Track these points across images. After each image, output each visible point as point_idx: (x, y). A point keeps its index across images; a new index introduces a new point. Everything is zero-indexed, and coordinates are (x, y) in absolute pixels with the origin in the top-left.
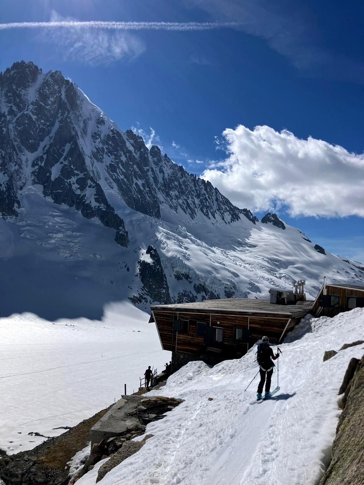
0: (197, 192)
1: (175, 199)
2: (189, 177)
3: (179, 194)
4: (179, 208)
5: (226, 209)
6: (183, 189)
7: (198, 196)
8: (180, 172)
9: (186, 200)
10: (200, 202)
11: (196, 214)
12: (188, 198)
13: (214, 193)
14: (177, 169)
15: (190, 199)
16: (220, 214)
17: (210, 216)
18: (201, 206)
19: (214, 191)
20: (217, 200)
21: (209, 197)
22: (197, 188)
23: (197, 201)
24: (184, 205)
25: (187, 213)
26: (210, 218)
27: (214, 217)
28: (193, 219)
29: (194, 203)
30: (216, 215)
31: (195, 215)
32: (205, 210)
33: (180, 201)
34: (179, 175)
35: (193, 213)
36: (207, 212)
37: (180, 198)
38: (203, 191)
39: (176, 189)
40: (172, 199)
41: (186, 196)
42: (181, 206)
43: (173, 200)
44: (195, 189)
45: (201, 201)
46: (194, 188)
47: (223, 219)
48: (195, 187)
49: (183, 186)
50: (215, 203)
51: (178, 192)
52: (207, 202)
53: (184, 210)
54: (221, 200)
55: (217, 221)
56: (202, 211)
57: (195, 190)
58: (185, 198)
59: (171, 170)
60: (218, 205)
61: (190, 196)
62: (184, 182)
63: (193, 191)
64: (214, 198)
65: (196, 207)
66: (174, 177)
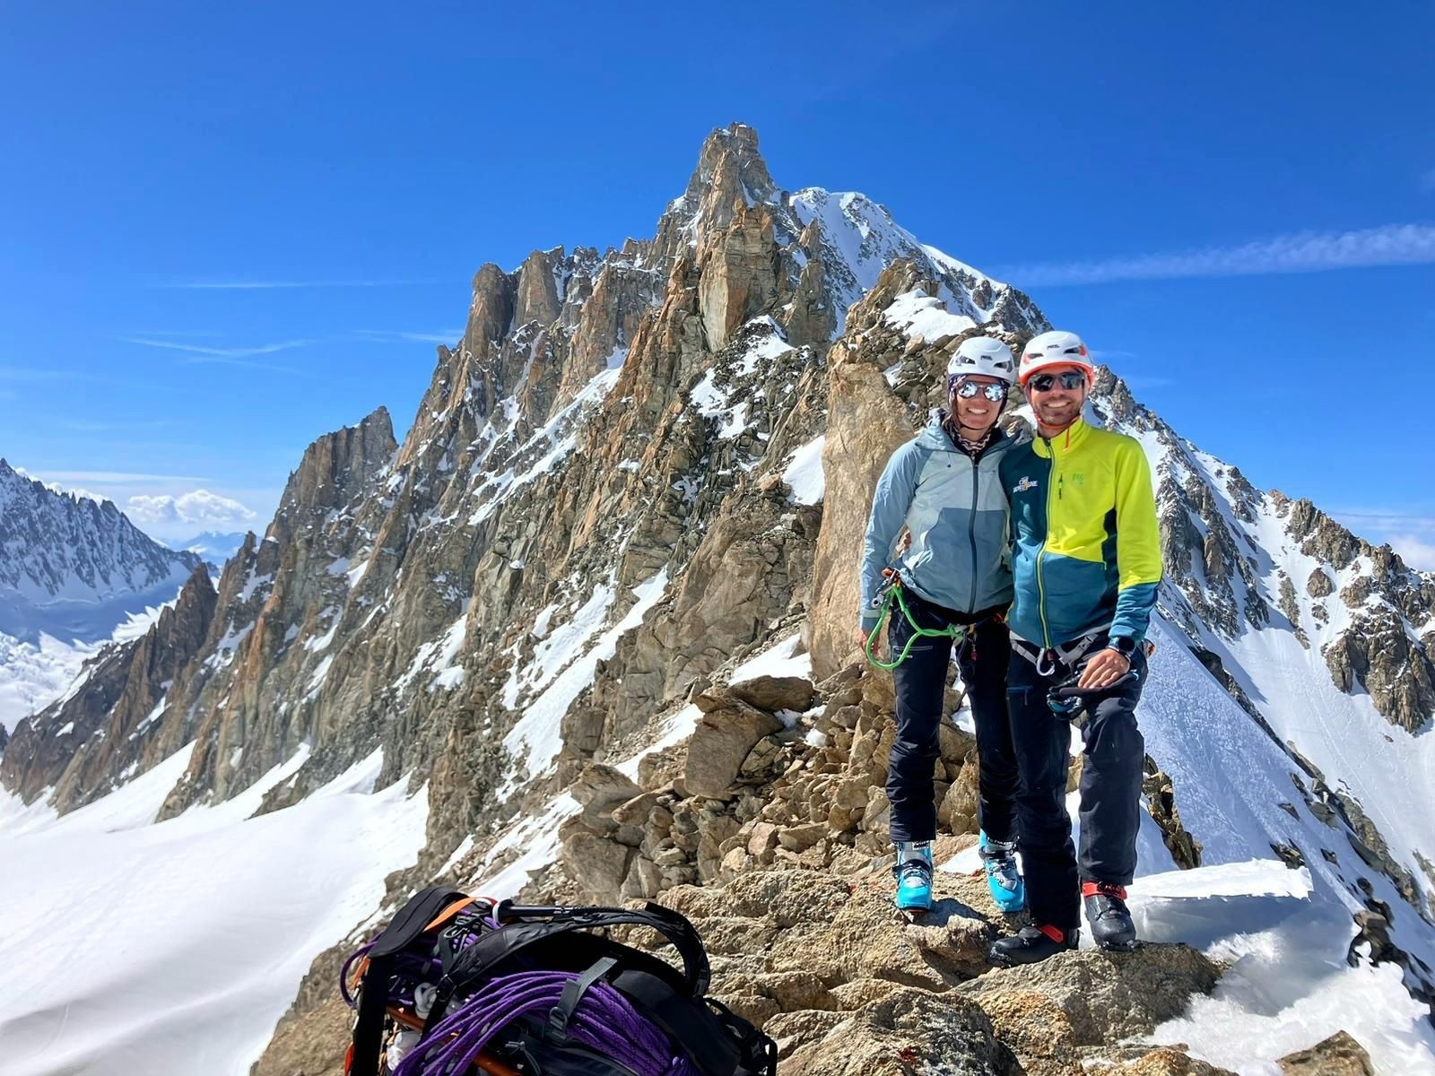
0: (72, 533)
1: (17, 559)
2: (58, 499)
3: (28, 545)
4: (24, 576)
5: (140, 557)
6: (38, 531)
7: (74, 541)
8: (36, 495)
9: (42, 555)
10: (77, 554)
11: (62, 582)
12: (49, 549)
13: (119, 524)
14: (27, 487)
15: (54, 550)
16: (124, 572)
17: (98, 579)
18: (78, 562)
19: (118, 519)
20: (121, 540)
21: (101, 538)
22: (73, 524)
23: (70, 552)
24: (37, 568)
25: (42, 583)
26: (94, 587)
27: (106, 580)
28: (53, 593)
29: (62, 558)
30: (113, 577)
31: (59, 584)
32: (84, 571)
33: (28, 560)
34: (32, 500)
35: (55, 582)
36: (91, 573)
37: (28, 553)
38: (90, 526)
39: (20, 533)
40: (9, 558)
41: (44, 546)
42: (28, 570)
43: (10, 562)
44: (70, 526)
45: (80, 552)
46: (66, 524)
47: (128, 581)
48: (70, 520)
49: (39, 526)
50: (117, 545)
51: (27, 541)
52: (95, 550)
53: (35, 579)
54: (131, 538)
55: (112, 589)
56: (78, 572)
57: (68, 529)
58: (42, 550)
59: (14, 494)
60: (122, 550)
61: (53, 544)
62: (41, 516)
63: (64, 530)
64: (115, 536)
65: (65, 567)
66: (17, 509)
